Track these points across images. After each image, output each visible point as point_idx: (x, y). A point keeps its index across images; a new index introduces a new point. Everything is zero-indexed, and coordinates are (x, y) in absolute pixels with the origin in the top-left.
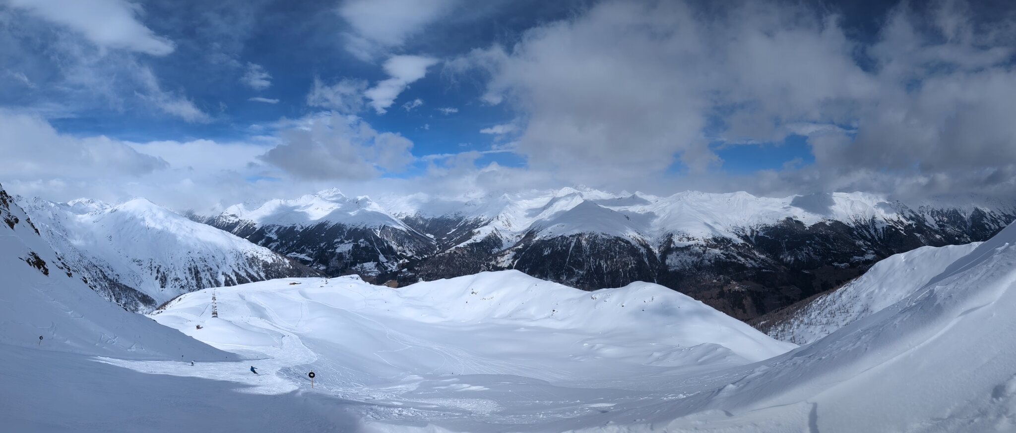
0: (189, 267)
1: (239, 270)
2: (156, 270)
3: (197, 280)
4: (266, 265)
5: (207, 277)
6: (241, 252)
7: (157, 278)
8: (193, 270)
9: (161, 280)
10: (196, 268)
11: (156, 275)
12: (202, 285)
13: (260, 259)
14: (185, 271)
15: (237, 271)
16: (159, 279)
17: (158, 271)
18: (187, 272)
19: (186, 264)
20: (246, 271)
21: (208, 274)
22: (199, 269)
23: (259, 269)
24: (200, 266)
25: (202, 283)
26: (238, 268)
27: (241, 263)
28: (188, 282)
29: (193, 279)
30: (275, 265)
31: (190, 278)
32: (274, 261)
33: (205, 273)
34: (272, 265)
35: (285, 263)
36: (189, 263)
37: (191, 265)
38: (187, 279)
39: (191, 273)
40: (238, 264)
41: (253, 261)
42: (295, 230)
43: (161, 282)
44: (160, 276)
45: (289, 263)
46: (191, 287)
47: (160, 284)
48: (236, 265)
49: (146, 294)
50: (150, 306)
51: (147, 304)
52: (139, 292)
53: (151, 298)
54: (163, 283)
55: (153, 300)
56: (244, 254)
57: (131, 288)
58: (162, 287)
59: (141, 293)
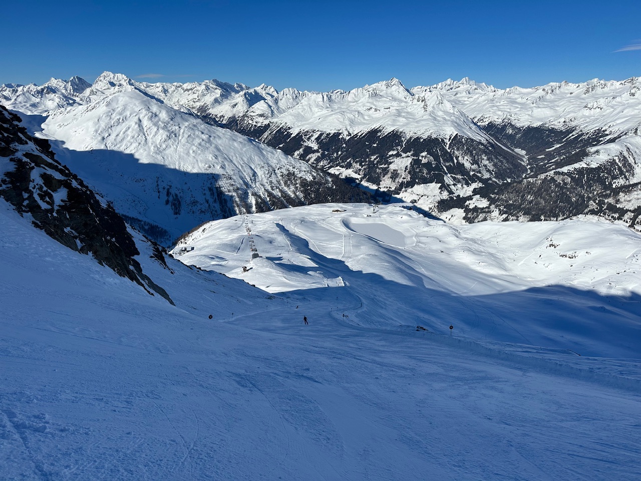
1: (273, 189)
2: (165, 192)
3: (221, 203)
4: (304, 183)
6: (274, 166)
7: (167, 202)
9: (174, 204)
11: (166, 198)
12: (227, 209)
13: (298, 176)
14: (205, 192)
16: (170, 204)
17: (168, 194)
18: (208, 193)
20: (281, 191)
23: (296, 188)
25: (227, 206)
26: (272, 187)
27: (274, 181)
28: (209, 206)
29: (215, 201)
30: (316, 183)
31: (211, 200)
32: (314, 178)
34: (312, 184)
35: (327, 181)
36: (209, 182)
38: (207, 201)
39: (212, 194)
40: (271, 182)
41: (290, 177)
43: (173, 207)
44: (171, 199)
45: (332, 181)
46: (214, 212)
47: (172, 209)
48: (269, 183)
49: (155, 224)
50: (162, 240)
51: (157, 236)
52: (145, 222)
53: (162, 229)
54: (177, 209)
55: (166, 232)
56: (278, 169)
57: (133, 218)
58: (176, 214)
59: (148, 224)
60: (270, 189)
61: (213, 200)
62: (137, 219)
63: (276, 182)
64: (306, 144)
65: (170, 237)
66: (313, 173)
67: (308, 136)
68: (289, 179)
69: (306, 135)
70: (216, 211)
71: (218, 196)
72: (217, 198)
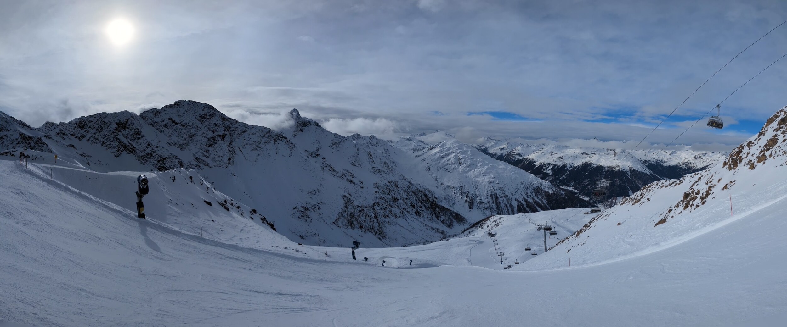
0: (491, 193)
1: (528, 197)
2: (465, 196)
3: (496, 204)
4: (548, 194)
5: (504, 202)
6: (529, 184)
7: (466, 201)
8: (493, 196)
9: (469, 203)
10: (496, 195)
11: (465, 199)
12: (500, 208)
13: (543, 190)
14: (488, 197)
15: (527, 198)
16: (468, 202)
17: (467, 196)
18: (489, 198)
19: (489, 191)
20: (533, 198)
21: (505, 200)
22: (498, 196)
23: (543, 197)
24: (499, 193)
25: (500, 206)
26: (527, 196)
27: (529, 192)
28: (490, 205)
29: (493, 202)
30: (555, 194)
31: (491, 202)
32: (554, 192)
33: (502, 199)
34: (552, 195)
35: (562, 194)
36: (491, 191)
37: (492, 192)
38: (489, 203)
39: (492, 198)
40: (527, 193)
41: (538, 190)
42: (566, 168)
43: (469, 204)
44: (468, 200)
45: (565, 194)
46: (492, 209)
47: (468, 205)
48: (526, 193)
49: (458, 213)
50: (462, 223)
51: (459, 221)
52: (453, 212)
53: (462, 216)
54: (471, 205)
55: (464, 218)
56: (532, 185)
57: (447, 209)
58: (470, 209)
59: (455, 212)
60: (526, 197)
61: (492, 202)
62: (449, 209)
63: (530, 193)
64: (545, 171)
65: (466, 222)
66: (553, 189)
67: (546, 167)
68: (538, 192)
69: (545, 166)
70: (493, 209)
71: (495, 200)
72: (494, 201)
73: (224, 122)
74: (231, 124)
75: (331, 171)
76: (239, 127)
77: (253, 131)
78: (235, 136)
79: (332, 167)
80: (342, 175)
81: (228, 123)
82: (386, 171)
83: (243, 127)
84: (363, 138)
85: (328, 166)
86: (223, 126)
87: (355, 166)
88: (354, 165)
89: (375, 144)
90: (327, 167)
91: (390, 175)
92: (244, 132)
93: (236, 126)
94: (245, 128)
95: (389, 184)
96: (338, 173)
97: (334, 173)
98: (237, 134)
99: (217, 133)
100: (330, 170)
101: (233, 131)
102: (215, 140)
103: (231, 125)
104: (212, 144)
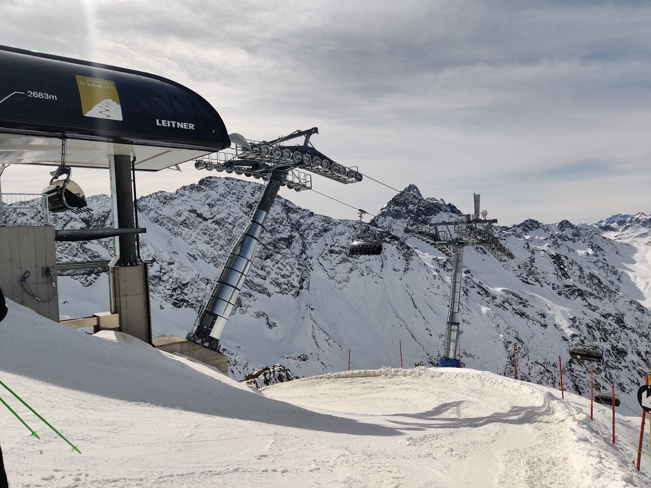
73: (290, 214)
74: (302, 218)
75: (482, 295)
76: (316, 223)
77: (340, 228)
78: (310, 239)
79: (483, 289)
80: (504, 302)
81: (295, 217)
82: (595, 292)
83: (323, 223)
84: (545, 227)
85: (476, 285)
86: (289, 223)
87: (529, 284)
88: (527, 283)
89: (570, 237)
90: (474, 287)
91: (606, 300)
92: (326, 230)
93: (310, 221)
94: (326, 225)
95: (602, 319)
96: (494, 298)
97: (488, 299)
98: (313, 235)
99: (279, 236)
100: (481, 292)
101: (305, 230)
102: (275, 247)
103: (302, 221)
104: (272, 255)
